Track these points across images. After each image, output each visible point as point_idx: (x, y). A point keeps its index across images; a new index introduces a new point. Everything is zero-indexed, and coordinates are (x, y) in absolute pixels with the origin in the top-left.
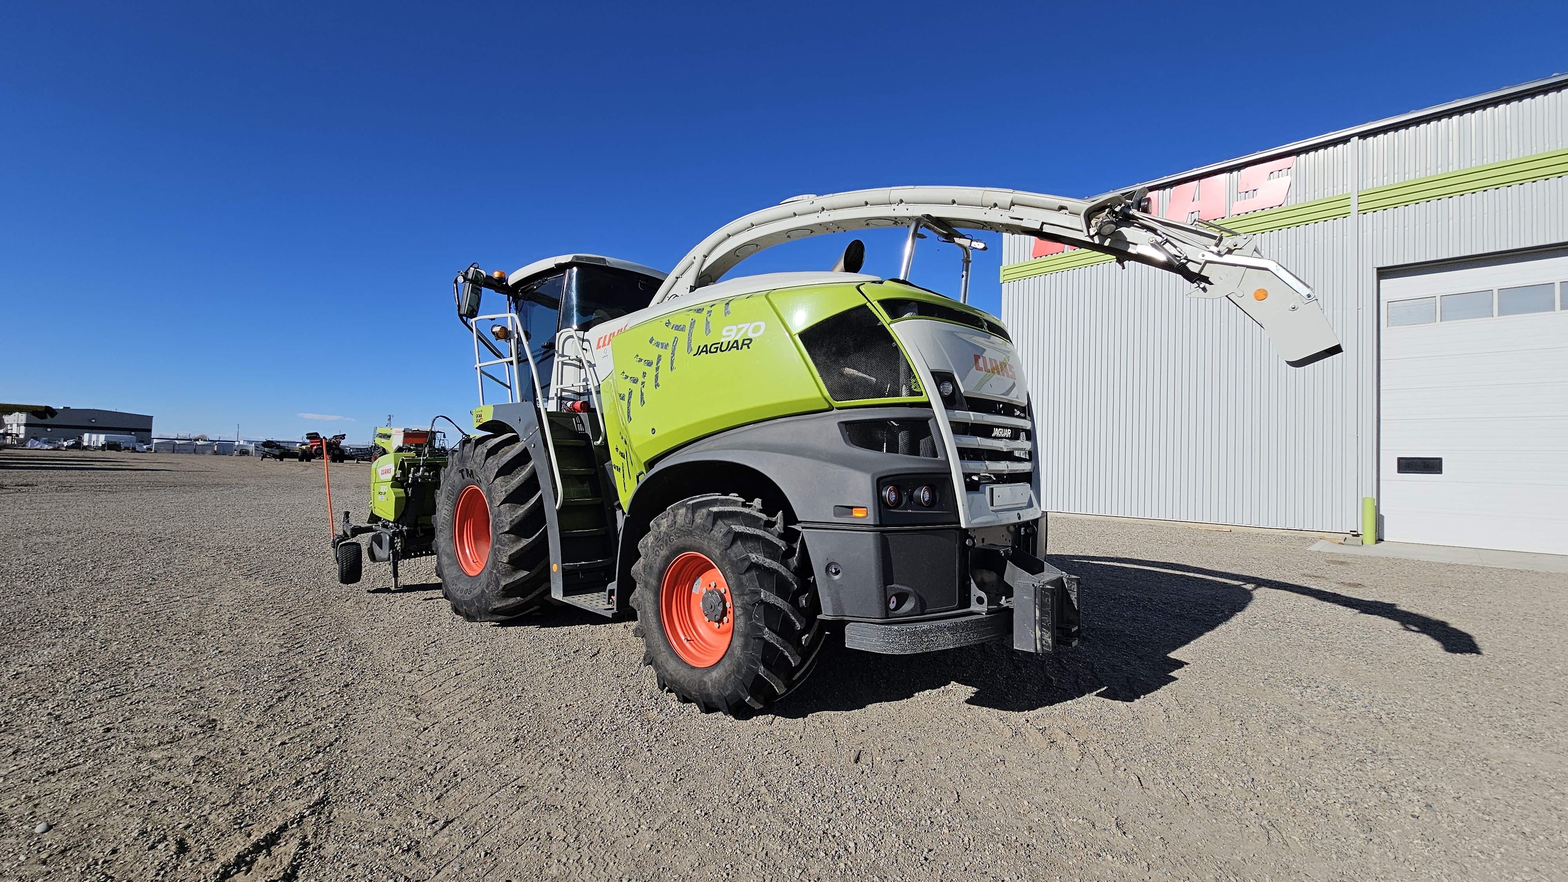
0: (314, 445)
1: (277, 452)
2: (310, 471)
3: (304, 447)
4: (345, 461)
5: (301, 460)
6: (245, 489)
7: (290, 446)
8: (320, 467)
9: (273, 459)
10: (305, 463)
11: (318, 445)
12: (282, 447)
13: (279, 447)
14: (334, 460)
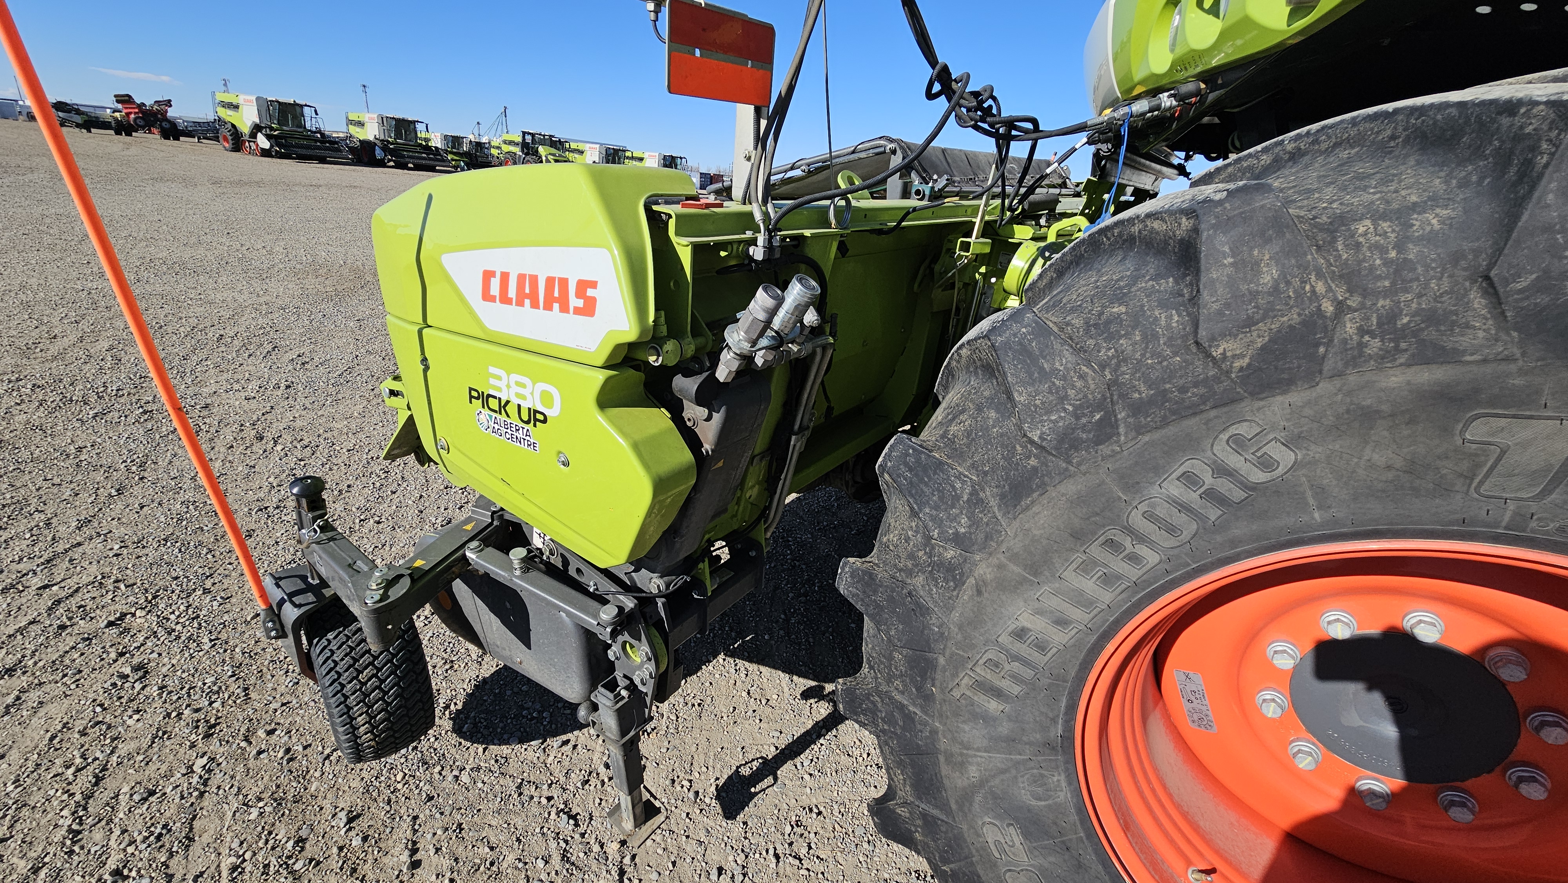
0: (131, 113)
1: (78, 119)
2: (133, 150)
3: (117, 115)
4: (181, 138)
5: (118, 133)
6: (30, 176)
7: (99, 112)
8: (146, 145)
9: (77, 130)
10: (123, 138)
11: (135, 113)
12: (83, 113)
13: (78, 112)
14: (166, 137)
